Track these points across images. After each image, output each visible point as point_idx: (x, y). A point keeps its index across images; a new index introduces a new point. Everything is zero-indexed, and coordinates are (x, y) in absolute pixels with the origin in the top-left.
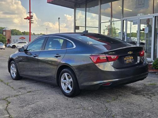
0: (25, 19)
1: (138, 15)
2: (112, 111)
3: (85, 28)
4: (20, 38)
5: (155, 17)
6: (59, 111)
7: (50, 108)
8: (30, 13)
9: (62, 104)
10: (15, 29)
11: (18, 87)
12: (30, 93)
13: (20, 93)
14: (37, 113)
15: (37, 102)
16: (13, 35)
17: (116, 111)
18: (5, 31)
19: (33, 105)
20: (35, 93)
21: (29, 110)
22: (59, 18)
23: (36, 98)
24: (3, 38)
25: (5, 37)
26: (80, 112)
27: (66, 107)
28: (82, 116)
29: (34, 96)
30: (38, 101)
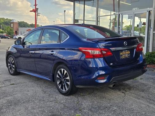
0: (30, 11)
1: (133, 9)
2: (82, 105)
3: (83, 21)
4: (27, 31)
5: (149, 11)
6: (33, 103)
7: (25, 101)
8: (36, 5)
9: (39, 97)
10: (23, 21)
11: (4, 79)
12: (13, 86)
13: (3, 85)
14: (11, 105)
15: (15, 94)
16: (21, 27)
17: (86, 105)
18: (13, 23)
19: (10, 97)
20: (17, 86)
21: (4, 102)
22: (65, 11)
23: (16, 90)
24: (11, 30)
25: (12, 29)
26: (51, 105)
27: (40, 100)
28: (51, 108)
29: (16, 88)
30: (17, 93)
